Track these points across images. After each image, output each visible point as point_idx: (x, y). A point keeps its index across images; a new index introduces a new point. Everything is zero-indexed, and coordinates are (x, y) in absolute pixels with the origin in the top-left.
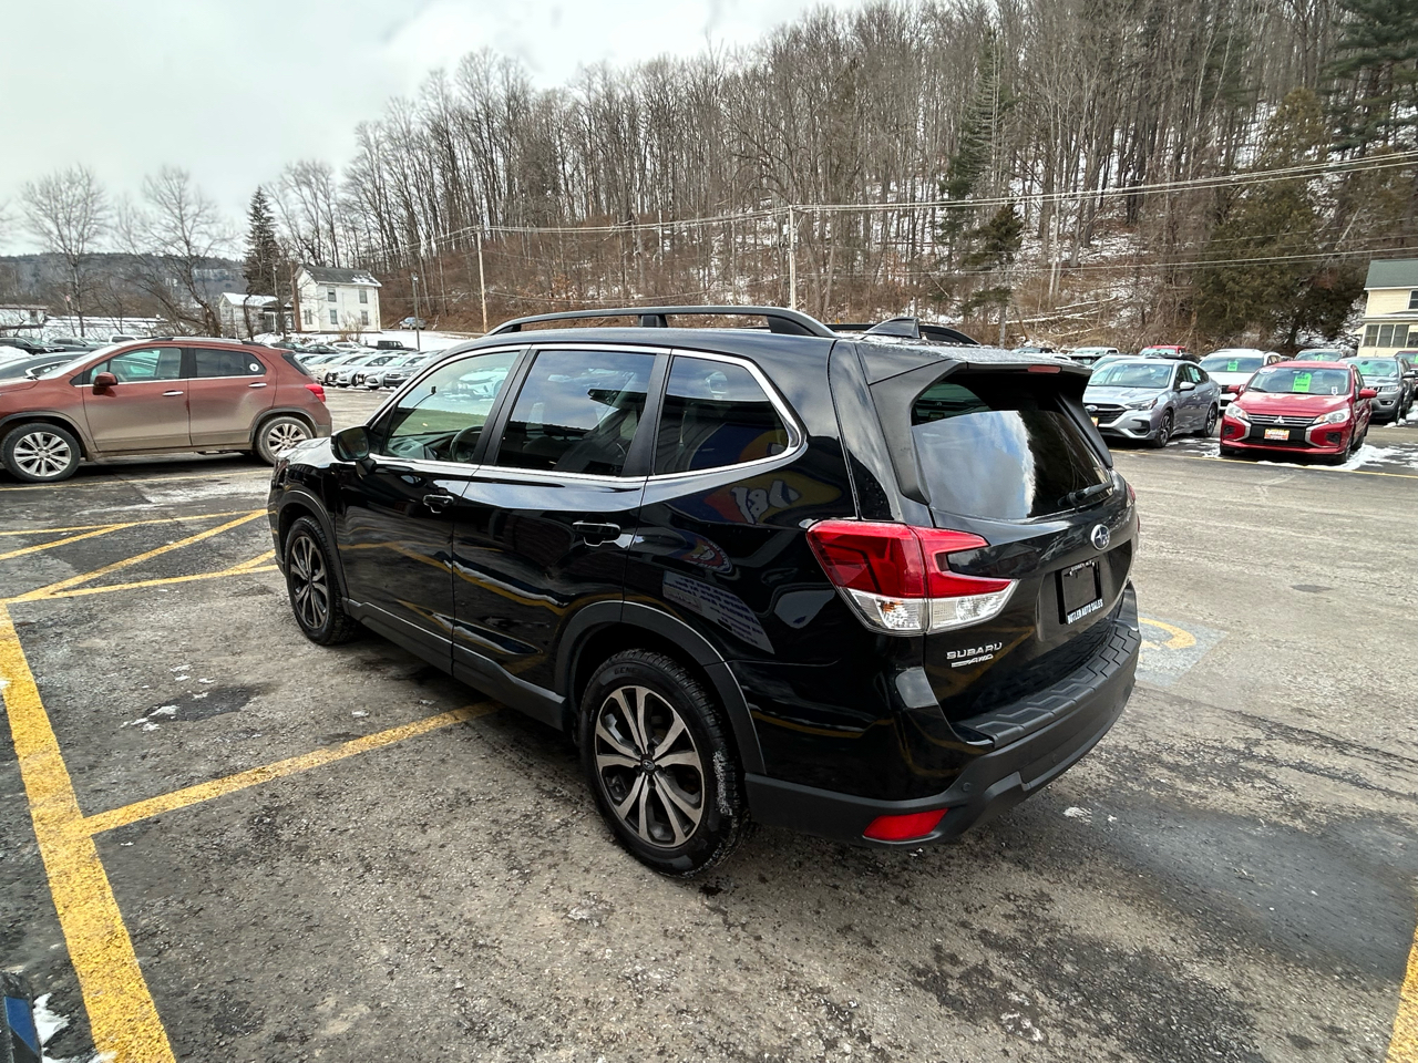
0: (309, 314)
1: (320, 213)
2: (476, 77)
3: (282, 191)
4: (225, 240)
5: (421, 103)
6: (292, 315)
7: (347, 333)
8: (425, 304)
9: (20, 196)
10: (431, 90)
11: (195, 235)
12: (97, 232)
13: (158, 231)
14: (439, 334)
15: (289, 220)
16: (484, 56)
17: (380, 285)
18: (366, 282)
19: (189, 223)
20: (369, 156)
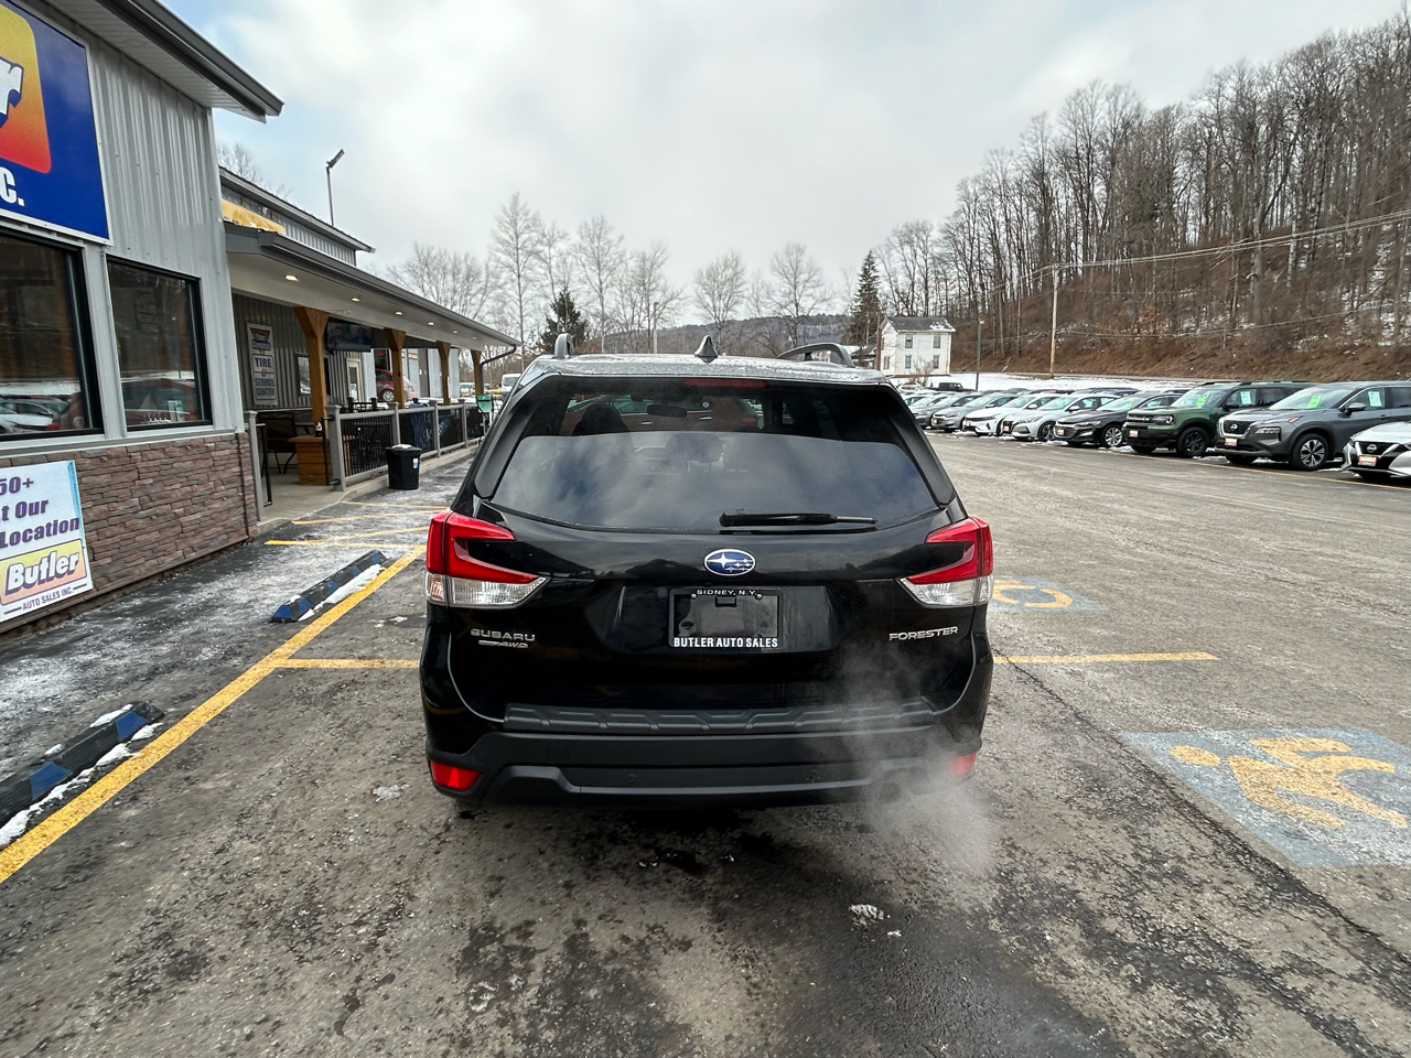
0: (887, 359)
1: (917, 268)
2: (1080, 112)
3: (888, 252)
4: (824, 300)
5: (1018, 151)
6: (873, 362)
7: (916, 376)
8: (1000, 346)
9: (694, 280)
10: (1030, 135)
11: (803, 298)
12: (736, 303)
13: (778, 298)
14: (1005, 376)
15: (890, 277)
16: (1092, 90)
17: (954, 330)
18: (942, 328)
19: (800, 288)
20: (967, 209)
